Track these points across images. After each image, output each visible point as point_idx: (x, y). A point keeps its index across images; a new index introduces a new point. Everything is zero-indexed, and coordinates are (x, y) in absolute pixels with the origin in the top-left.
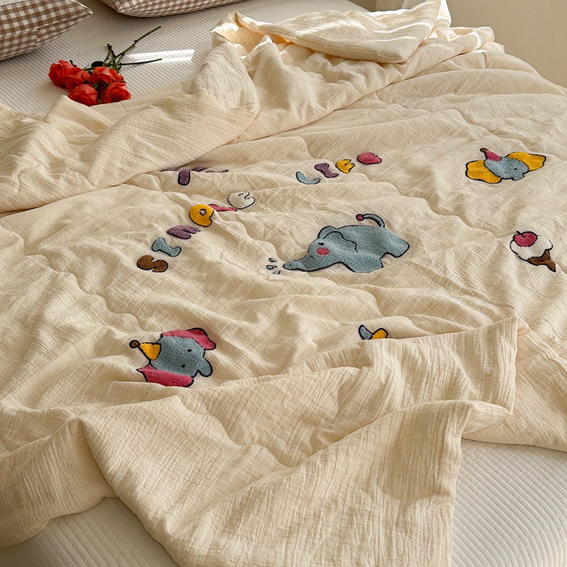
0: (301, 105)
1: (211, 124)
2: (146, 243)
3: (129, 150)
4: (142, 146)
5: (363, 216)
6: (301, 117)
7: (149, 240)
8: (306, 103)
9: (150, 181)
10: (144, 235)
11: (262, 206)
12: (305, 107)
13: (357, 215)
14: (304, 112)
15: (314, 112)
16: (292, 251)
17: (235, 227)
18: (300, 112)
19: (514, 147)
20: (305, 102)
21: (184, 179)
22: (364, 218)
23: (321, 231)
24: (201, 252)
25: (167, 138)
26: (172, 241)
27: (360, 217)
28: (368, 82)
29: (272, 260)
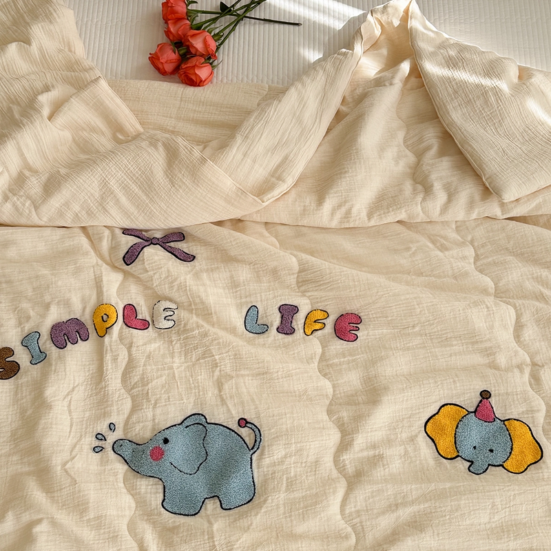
0: (340, 206)
1: (201, 201)
2: (22, 330)
3: (97, 195)
4: (112, 196)
5: (247, 422)
6: (332, 219)
7: (28, 327)
8: (347, 206)
9: (100, 239)
10: (28, 318)
11: (174, 338)
12: (343, 209)
13: (242, 419)
14: (338, 215)
15: (352, 220)
16: (138, 428)
17: (115, 359)
18: (333, 214)
19: (527, 412)
20: (347, 204)
21: (131, 257)
22: (246, 426)
23: (191, 416)
24: (53, 377)
25: (145, 198)
26: (45, 342)
27: (243, 422)
28: (445, 208)
29: (112, 427)
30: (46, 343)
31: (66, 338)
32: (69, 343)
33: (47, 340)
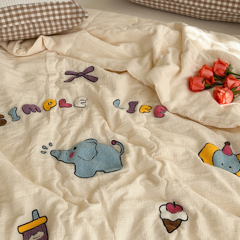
5: (116, 142)
29: (50, 144)
30: (20, 112)
31: (30, 110)
32: (31, 112)
33: (20, 111)
